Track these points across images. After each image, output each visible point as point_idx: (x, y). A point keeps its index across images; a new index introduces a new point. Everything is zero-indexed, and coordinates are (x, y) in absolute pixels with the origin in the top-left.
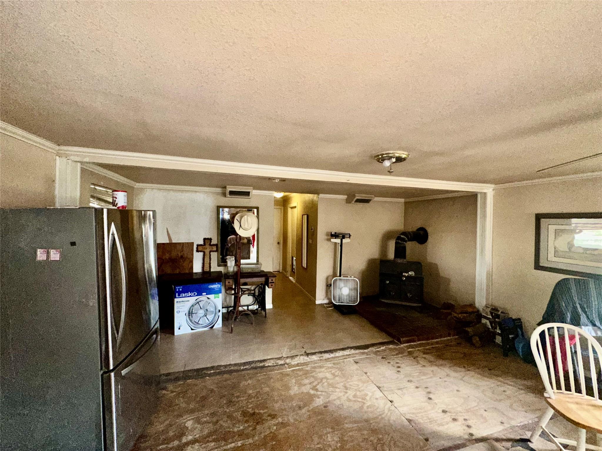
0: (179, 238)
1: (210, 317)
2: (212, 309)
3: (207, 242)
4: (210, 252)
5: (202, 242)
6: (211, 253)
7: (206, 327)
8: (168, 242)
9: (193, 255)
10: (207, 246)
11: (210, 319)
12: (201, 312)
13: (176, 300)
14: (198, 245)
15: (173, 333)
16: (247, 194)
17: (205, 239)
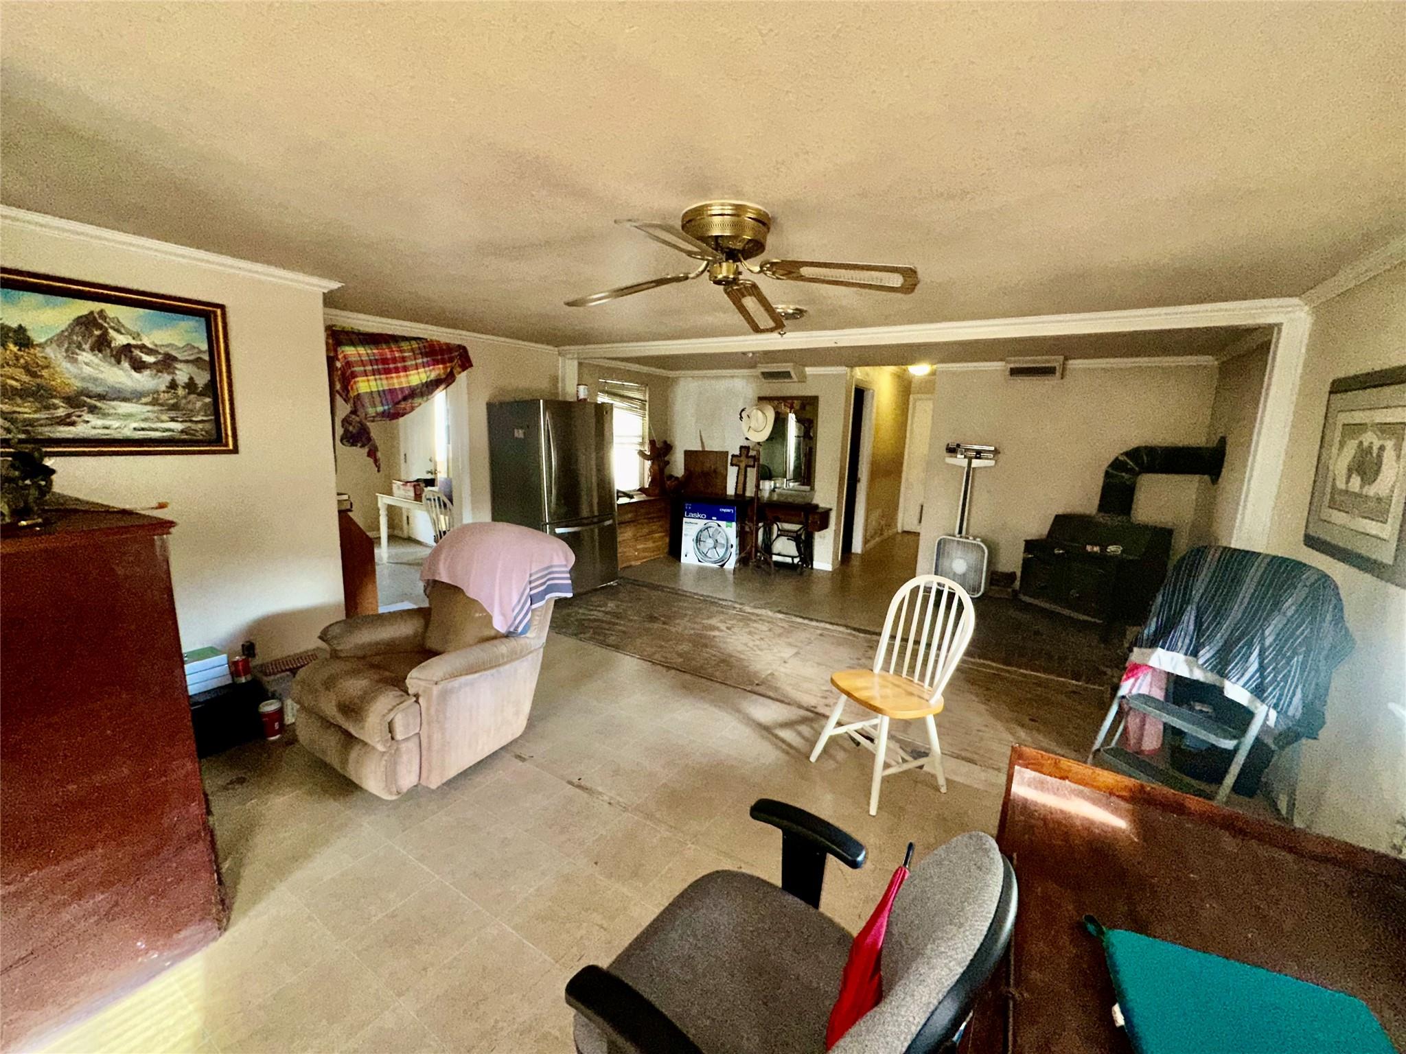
0: (713, 446)
1: (721, 551)
2: (724, 542)
3: (744, 452)
4: (747, 466)
5: (737, 453)
6: (749, 469)
7: (715, 562)
8: (700, 449)
9: (727, 469)
10: (743, 458)
11: (721, 555)
12: (710, 542)
13: (685, 520)
14: (733, 456)
15: (679, 560)
16: (787, 375)
17: (741, 448)
